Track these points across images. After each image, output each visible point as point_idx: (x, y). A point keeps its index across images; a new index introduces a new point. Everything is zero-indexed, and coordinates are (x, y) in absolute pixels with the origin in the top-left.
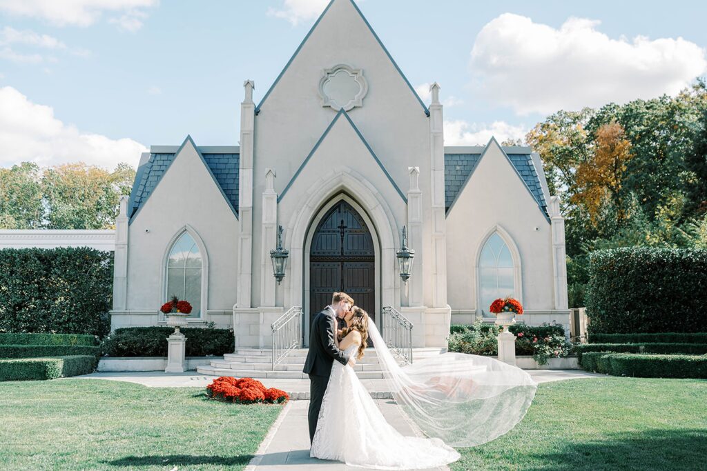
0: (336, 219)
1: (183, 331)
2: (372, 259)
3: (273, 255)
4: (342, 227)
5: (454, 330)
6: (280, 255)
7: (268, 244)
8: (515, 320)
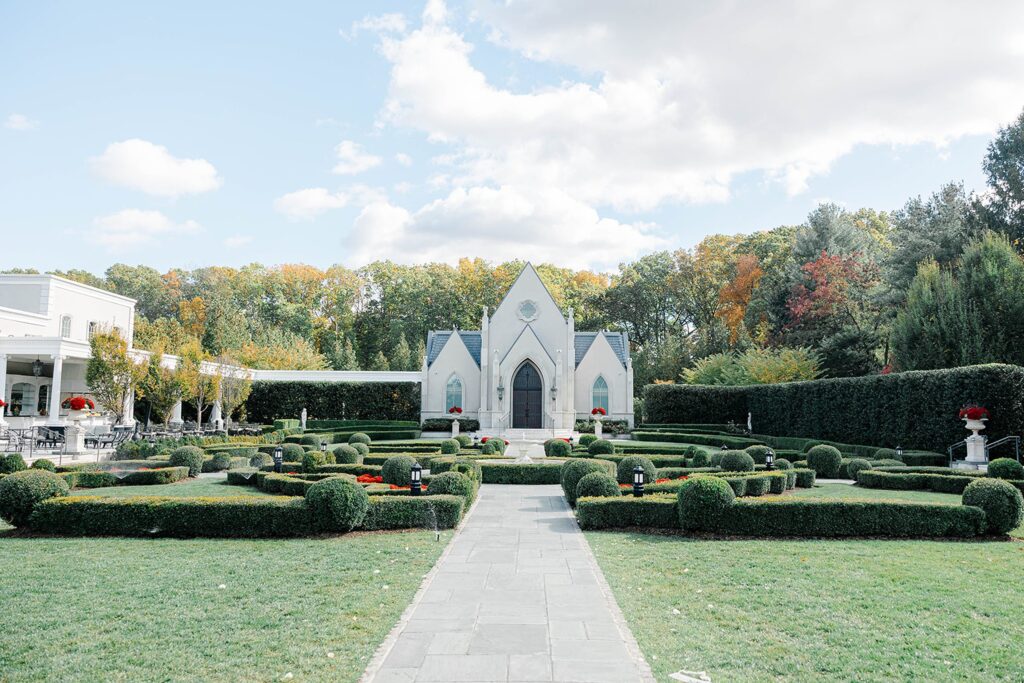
0: (525, 371)
1: (458, 420)
2: (541, 389)
3: (498, 389)
4: (528, 375)
5: (578, 421)
6: (501, 389)
7: (495, 385)
8: (603, 417)
